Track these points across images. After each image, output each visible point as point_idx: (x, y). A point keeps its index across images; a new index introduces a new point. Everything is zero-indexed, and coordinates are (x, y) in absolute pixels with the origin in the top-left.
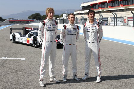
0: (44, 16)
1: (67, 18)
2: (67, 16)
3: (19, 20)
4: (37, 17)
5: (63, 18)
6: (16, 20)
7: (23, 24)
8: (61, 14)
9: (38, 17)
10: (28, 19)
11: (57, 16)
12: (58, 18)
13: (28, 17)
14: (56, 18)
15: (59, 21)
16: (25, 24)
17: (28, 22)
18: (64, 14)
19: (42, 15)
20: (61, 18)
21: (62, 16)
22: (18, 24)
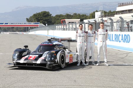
0: (57, 16)
1: (102, 20)
2: (102, 17)
3: (9, 24)
4: (45, 18)
5: (95, 21)
6: (4, 24)
7: (18, 33)
8: (92, 12)
9: (47, 18)
10: (27, 24)
11: (83, 16)
12: (85, 21)
13: (27, 19)
14: (82, 20)
15: (87, 25)
16: (21, 33)
17: (26, 29)
18: (97, 11)
19: (54, 15)
20: (92, 20)
21: (93, 16)
22: (8, 33)
